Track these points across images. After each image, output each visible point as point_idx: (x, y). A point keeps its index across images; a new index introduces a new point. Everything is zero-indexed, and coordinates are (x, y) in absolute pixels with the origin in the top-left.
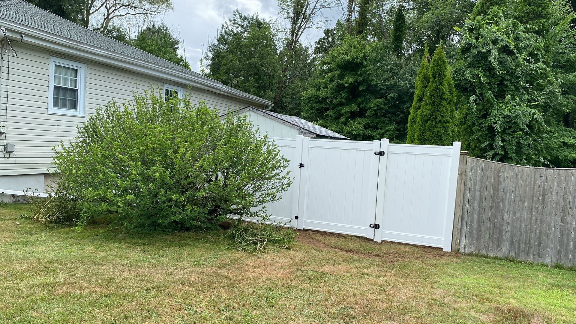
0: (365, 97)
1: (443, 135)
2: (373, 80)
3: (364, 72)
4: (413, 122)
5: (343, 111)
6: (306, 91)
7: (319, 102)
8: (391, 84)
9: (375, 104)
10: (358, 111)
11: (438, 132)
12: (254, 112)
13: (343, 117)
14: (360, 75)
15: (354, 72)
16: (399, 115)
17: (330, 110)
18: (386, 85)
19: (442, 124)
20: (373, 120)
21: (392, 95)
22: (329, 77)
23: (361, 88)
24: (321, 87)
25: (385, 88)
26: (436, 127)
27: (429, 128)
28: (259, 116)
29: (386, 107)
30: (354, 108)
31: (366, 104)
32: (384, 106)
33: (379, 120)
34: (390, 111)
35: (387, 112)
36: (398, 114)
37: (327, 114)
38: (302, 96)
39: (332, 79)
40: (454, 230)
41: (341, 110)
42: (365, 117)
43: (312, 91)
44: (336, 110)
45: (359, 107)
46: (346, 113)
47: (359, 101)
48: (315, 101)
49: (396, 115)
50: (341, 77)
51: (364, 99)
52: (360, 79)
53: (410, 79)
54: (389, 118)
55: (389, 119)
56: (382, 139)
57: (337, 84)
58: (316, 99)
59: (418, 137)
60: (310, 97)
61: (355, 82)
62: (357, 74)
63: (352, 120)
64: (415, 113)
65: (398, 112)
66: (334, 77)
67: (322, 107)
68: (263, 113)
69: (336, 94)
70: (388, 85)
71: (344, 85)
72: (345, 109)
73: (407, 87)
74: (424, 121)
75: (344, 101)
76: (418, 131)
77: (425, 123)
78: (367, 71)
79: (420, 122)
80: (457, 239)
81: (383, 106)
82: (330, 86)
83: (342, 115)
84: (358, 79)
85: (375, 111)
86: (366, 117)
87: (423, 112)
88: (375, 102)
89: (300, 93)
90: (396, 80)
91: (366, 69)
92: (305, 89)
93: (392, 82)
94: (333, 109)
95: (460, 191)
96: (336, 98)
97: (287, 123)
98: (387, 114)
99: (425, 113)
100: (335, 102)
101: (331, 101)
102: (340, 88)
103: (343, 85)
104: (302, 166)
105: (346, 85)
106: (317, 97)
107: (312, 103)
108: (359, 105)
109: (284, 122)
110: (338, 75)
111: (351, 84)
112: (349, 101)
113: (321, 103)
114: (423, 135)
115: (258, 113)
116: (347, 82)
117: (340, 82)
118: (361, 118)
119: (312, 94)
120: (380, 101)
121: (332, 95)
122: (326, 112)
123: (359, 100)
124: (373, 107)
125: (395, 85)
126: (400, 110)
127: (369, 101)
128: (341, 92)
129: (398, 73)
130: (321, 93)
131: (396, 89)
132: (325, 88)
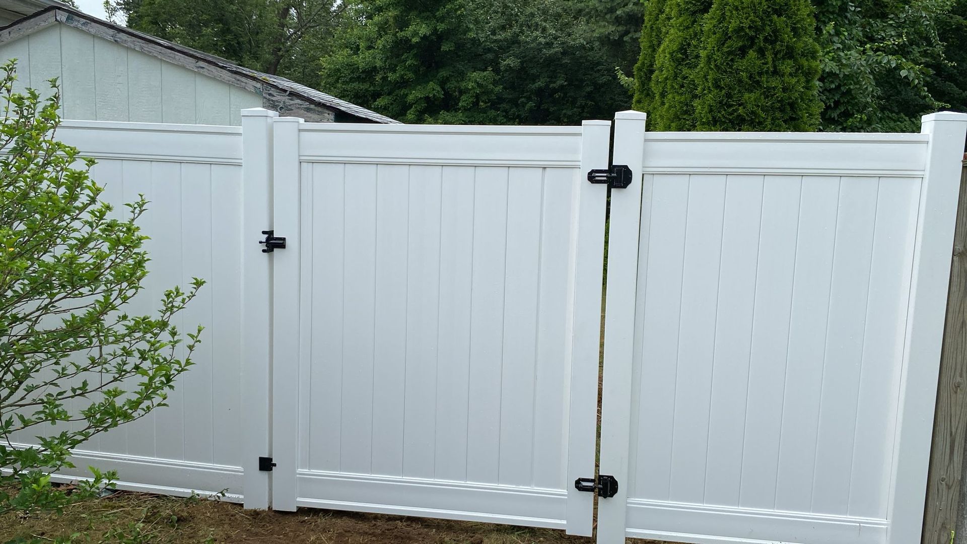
0: (454, 67)
1: (802, 100)
2: (469, 30)
3: (448, 13)
4: (683, 60)
5: (410, 98)
6: (330, 56)
7: (359, 79)
8: (506, 40)
9: (476, 81)
10: (442, 96)
11: (785, 90)
12: (76, 28)
13: (412, 110)
14: (442, 19)
15: (428, 13)
16: (524, 105)
17: (382, 95)
18: (496, 41)
19: (795, 60)
20: (473, 116)
21: (510, 62)
22: (376, 24)
23: (445, 47)
24: (360, 47)
25: (494, 46)
26: (775, 72)
27: (751, 77)
28: (100, 47)
29: (499, 88)
30: (434, 90)
31: (457, 82)
32: (494, 85)
33: (485, 115)
34: (505, 96)
35: (500, 100)
36: (522, 102)
37: (378, 105)
38: (320, 68)
39: (383, 28)
40: (933, 490)
41: (407, 95)
42: (456, 110)
43: (341, 57)
44: (397, 95)
45: (443, 89)
46: (417, 101)
47: (443, 77)
48: (351, 79)
49: (517, 105)
50: (402, 24)
51: (453, 72)
52: (441, 27)
53: (545, 27)
54: (506, 111)
55: (504, 114)
56: (618, 115)
57: (394, 38)
58: (353, 72)
59: (711, 111)
60: (339, 70)
61: (432, 34)
62: (435, 17)
63: (431, 117)
64: (688, 28)
65: (523, 99)
66: (386, 23)
67: (367, 90)
68: (111, 32)
69: (394, 61)
70: (501, 40)
71: (410, 40)
72: (414, 95)
73: (540, 43)
74: (729, 53)
75: (410, 75)
76: (710, 91)
77: (732, 60)
78: (456, 10)
79: (717, 56)
80: (944, 526)
81: (491, 86)
82: (380, 43)
83: (410, 106)
84: (438, 28)
85: (477, 97)
86: (459, 109)
87: (723, 18)
88: (476, 77)
89: (317, 62)
90: (516, 29)
91: (453, 6)
92: (326, 51)
93: (508, 34)
94: (389, 94)
95: (959, 325)
96: (394, 71)
97: (212, 68)
98: (500, 104)
99: (733, 24)
100: (391, 77)
101: (384, 79)
102: (401, 47)
103: (407, 41)
104: (273, 243)
105: (415, 40)
106: (352, 67)
107: (344, 83)
108: (443, 83)
109: (201, 64)
110: (395, 18)
111: (425, 38)
112: (422, 78)
113: (363, 81)
114: (731, 106)
115: (93, 31)
116: (415, 34)
117: (400, 34)
118: (447, 112)
119: (344, 63)
120: (485, 76)
121: (385, 62)
122: (375, 101)
123: (443, 73)
124: (473, 88)
125: (514, 41)
126: (525, 94)
127: (462, 75)
128: (403, 57)
129: (518, 16)
130: (362, 60)
131: (515, 49)
132: (369, 48)
